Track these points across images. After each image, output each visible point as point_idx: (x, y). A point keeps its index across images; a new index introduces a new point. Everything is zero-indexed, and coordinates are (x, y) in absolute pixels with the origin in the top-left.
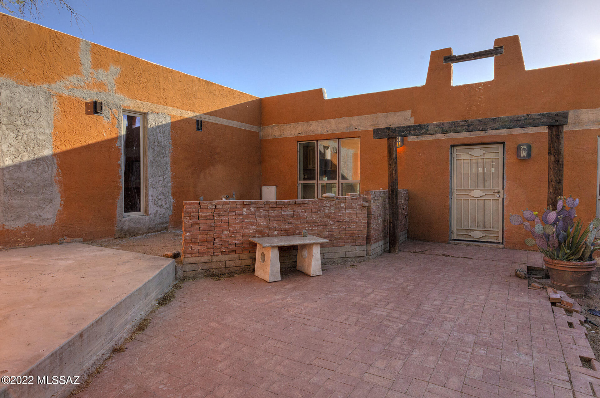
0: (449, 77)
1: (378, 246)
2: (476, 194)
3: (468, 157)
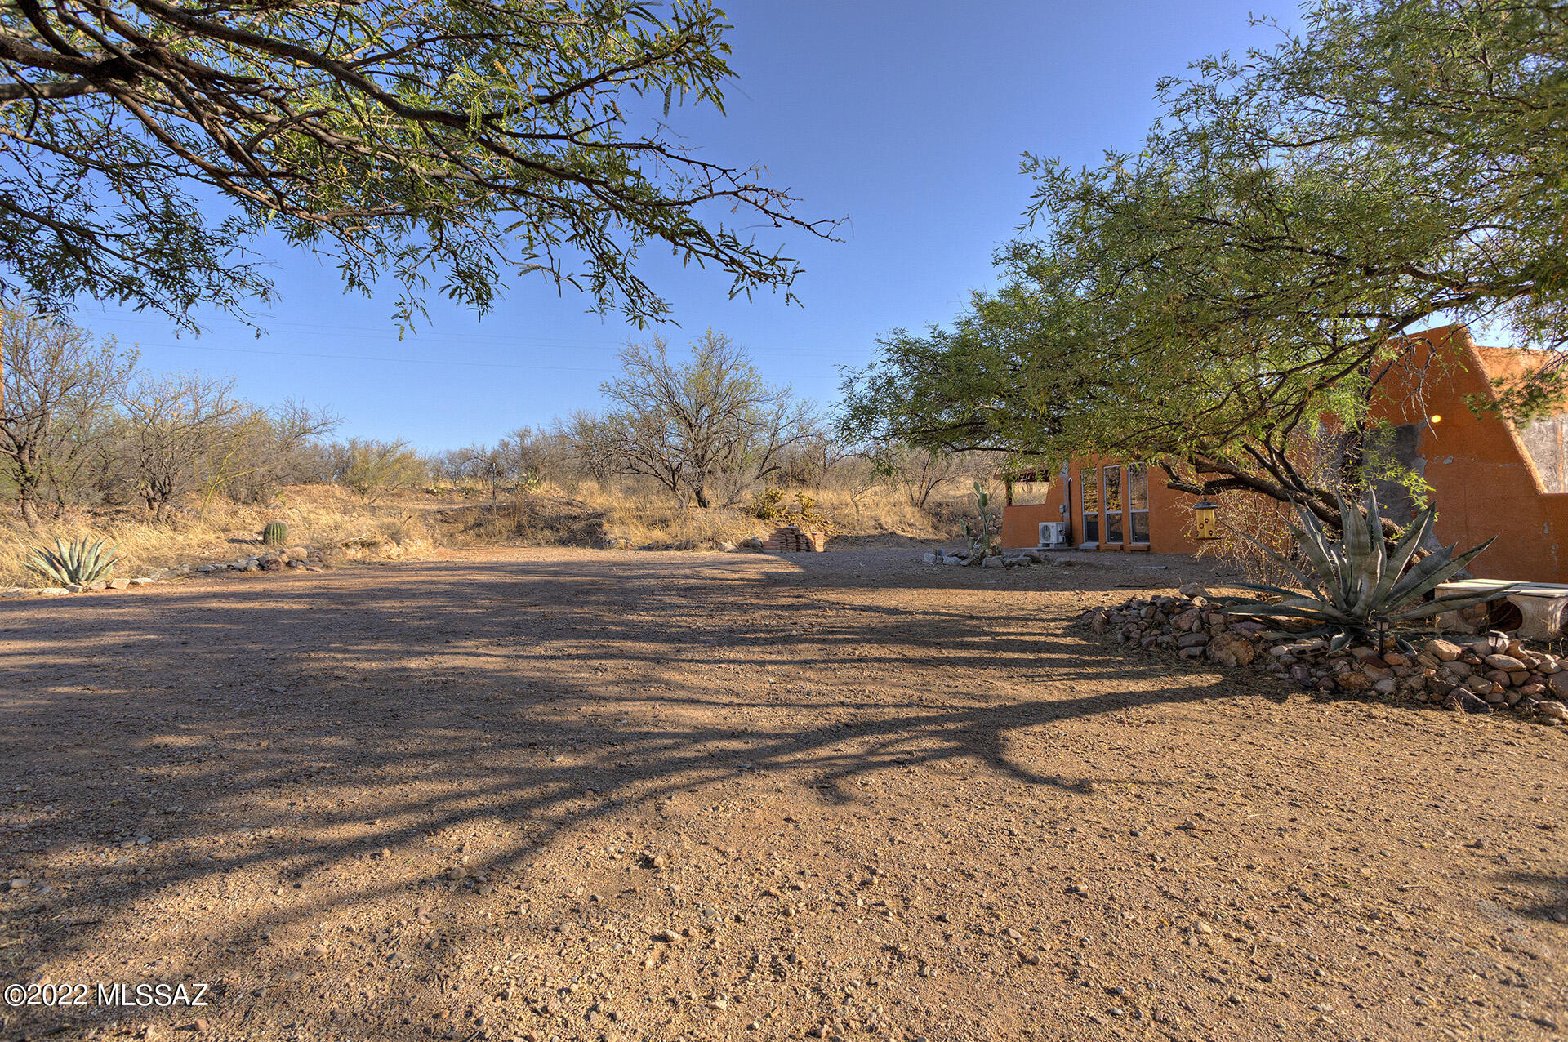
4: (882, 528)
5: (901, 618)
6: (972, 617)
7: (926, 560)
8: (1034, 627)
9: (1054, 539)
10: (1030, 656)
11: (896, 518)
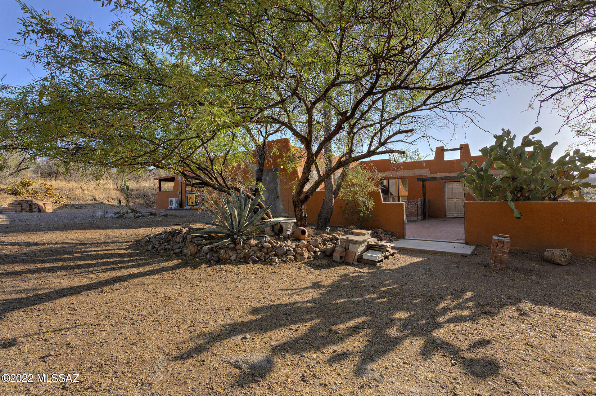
0: (443, 157)
1: (420, 217)
2: (455, 200)
3: (451, 186)
4: (95, 200)
5: (38, 247)
6: (83, 244)
7: (97, 215)
8: (113, 246)
9: (174, 205)
10: (94, 262)
11: (106, 196)
